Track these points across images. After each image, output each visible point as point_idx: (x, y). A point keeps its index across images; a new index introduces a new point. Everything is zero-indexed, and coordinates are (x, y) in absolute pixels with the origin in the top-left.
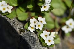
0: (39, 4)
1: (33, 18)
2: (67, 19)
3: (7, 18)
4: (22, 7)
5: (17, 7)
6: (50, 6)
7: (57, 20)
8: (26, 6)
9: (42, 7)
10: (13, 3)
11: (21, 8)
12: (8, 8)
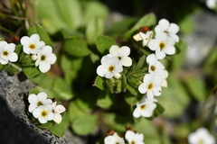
0: (130, 101)
1: (112, 135)
2: (193, 131)
3: (51, 135)
4: (85, 100)
5: (73, 100)
6: (155, 106)
7: (168, 129)
8: (96, 102)
9: (135, 107)
10: (64, 90)
11: (80, 103)
12: (53, 111)
